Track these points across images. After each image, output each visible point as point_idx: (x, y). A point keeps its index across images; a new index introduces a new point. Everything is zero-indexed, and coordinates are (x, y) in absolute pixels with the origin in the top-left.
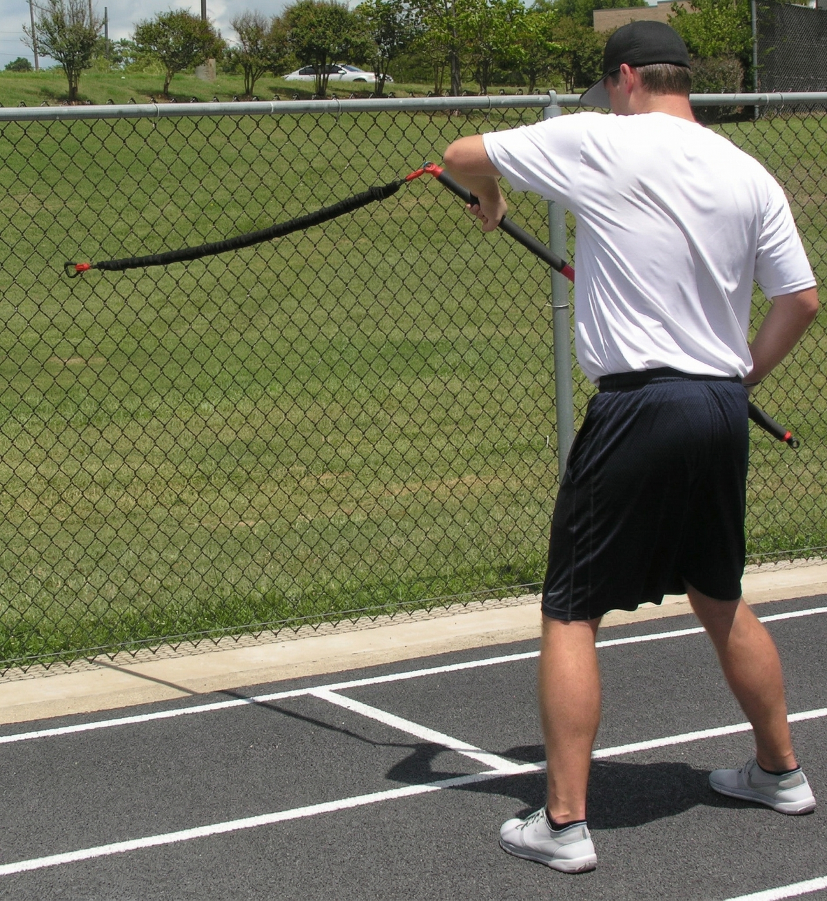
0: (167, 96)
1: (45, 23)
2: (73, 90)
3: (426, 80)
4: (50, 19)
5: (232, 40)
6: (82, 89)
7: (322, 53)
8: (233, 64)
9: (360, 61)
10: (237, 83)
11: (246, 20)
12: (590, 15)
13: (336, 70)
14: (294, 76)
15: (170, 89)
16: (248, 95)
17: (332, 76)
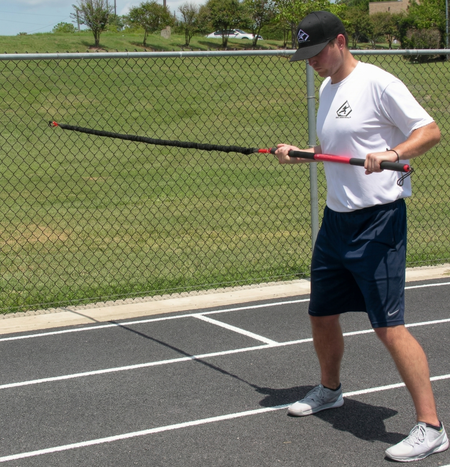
0: (145, 45)
1: (83, 7)
2: (97, 42)
3: (280, 38)
4: (86, 6)
5: (180, 17)
6: (102, 42)
7: (226, 24)
8: (179, 29)
9: (245, 28)
10: (181, 39)
11: (186, 7)
12: (367, 4)
13: (233, 33)
14: (212, 35)
15: (147, 42)
16: (186, 46)
17: (231, 36)
